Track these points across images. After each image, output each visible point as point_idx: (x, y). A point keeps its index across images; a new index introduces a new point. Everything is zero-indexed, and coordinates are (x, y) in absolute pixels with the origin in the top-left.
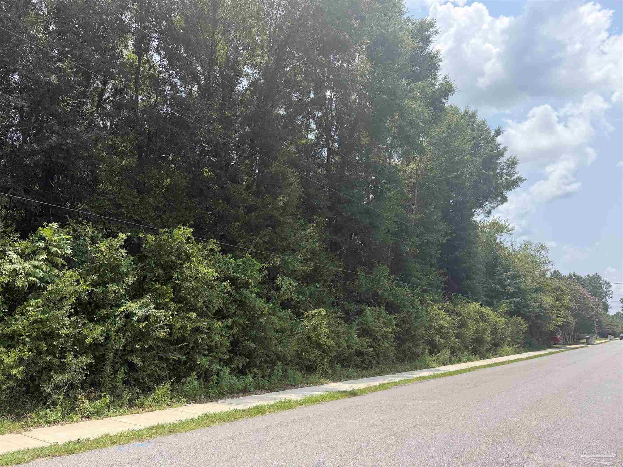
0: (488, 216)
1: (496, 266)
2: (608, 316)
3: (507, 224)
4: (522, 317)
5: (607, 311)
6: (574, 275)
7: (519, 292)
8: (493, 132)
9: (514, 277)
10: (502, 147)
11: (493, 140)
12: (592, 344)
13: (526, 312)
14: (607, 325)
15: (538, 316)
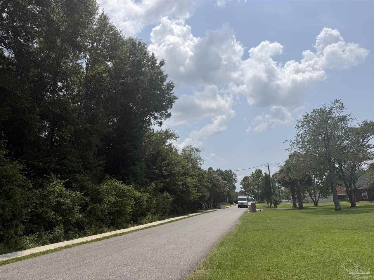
0: (161, 126)
1: (158, 157)
2: (235, 192)
3: (175, 133)
4: (169, 192)
5: (235, 189)
6: (219, 170)
7: (171, 175)
8: (158, 62)
9: (168, 165)
10: (164, 74)
11: (158, 67)
12: (222, 209)
13: (174, 189)
14: (234, 197)
15: (183, 192)
